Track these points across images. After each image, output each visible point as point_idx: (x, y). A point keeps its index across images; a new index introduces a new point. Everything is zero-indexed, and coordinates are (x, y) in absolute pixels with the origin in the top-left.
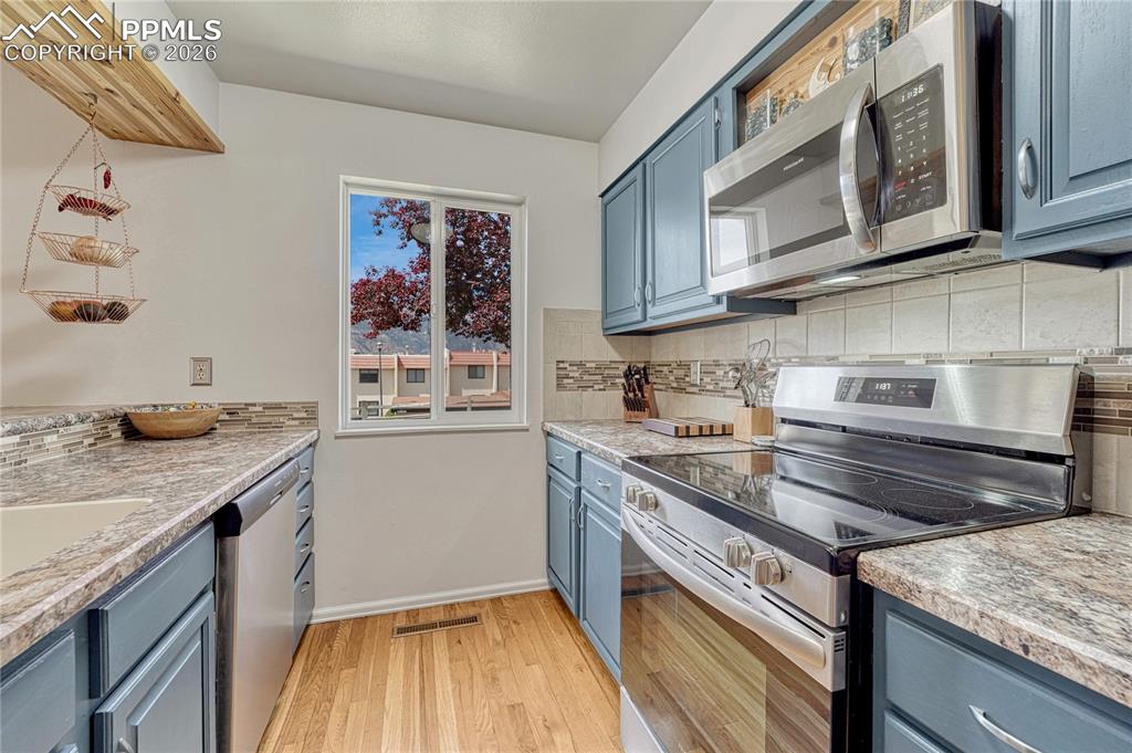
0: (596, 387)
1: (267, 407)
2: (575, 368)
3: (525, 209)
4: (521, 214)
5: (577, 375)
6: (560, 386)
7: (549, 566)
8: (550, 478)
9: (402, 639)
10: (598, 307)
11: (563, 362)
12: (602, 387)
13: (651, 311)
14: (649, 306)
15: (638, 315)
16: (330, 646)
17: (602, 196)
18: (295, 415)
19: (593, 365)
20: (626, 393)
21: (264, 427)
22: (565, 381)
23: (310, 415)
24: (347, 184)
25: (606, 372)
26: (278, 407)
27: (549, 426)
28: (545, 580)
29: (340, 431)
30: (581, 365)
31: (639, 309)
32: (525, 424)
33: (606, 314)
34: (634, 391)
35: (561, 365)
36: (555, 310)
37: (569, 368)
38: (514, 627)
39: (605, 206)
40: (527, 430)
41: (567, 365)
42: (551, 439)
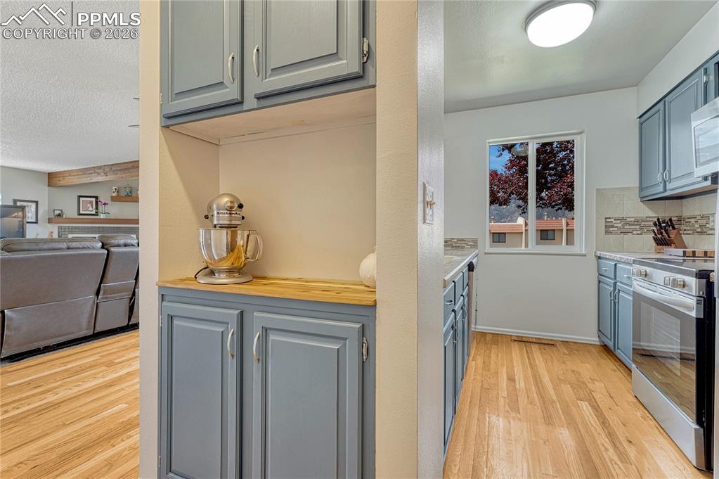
0: (634, 232)
1: (458, 240)
2: (619, 221)
3: (584, 136)
4: (581, 138)
5: (620, 225)
6: (607, 232)
7: (599, 330)
8: (600, 282)
9: (516, 343)
10: (637, 185)
11: (610, 218)
12: (639, 232)
13: (669, 186)
14: (667, 183)
15: (661, 189)
16: (485, 339)
17: (640, 117)
18: (469, 243)
19: (633, 219)
20: (656, 235)
21: (457, 248)
22: (611, 229)
23: (475, 244)
24: (489, 143)
25: (643, 223)
26: (462, 240)
27: (598, 253)
28: (597, 339)
29: (486, 251)
30: (622, 219)
31: (662, 185)
32: (584, 252)
33: (641, 189)
34: (661, 233)
35: (608, 220)
36: (605, 189)
37: (614, 222)
38: (576, 352)
39: (641, 124)
40: (585, 255)
41: (612, 220)
42: (600, 260)
